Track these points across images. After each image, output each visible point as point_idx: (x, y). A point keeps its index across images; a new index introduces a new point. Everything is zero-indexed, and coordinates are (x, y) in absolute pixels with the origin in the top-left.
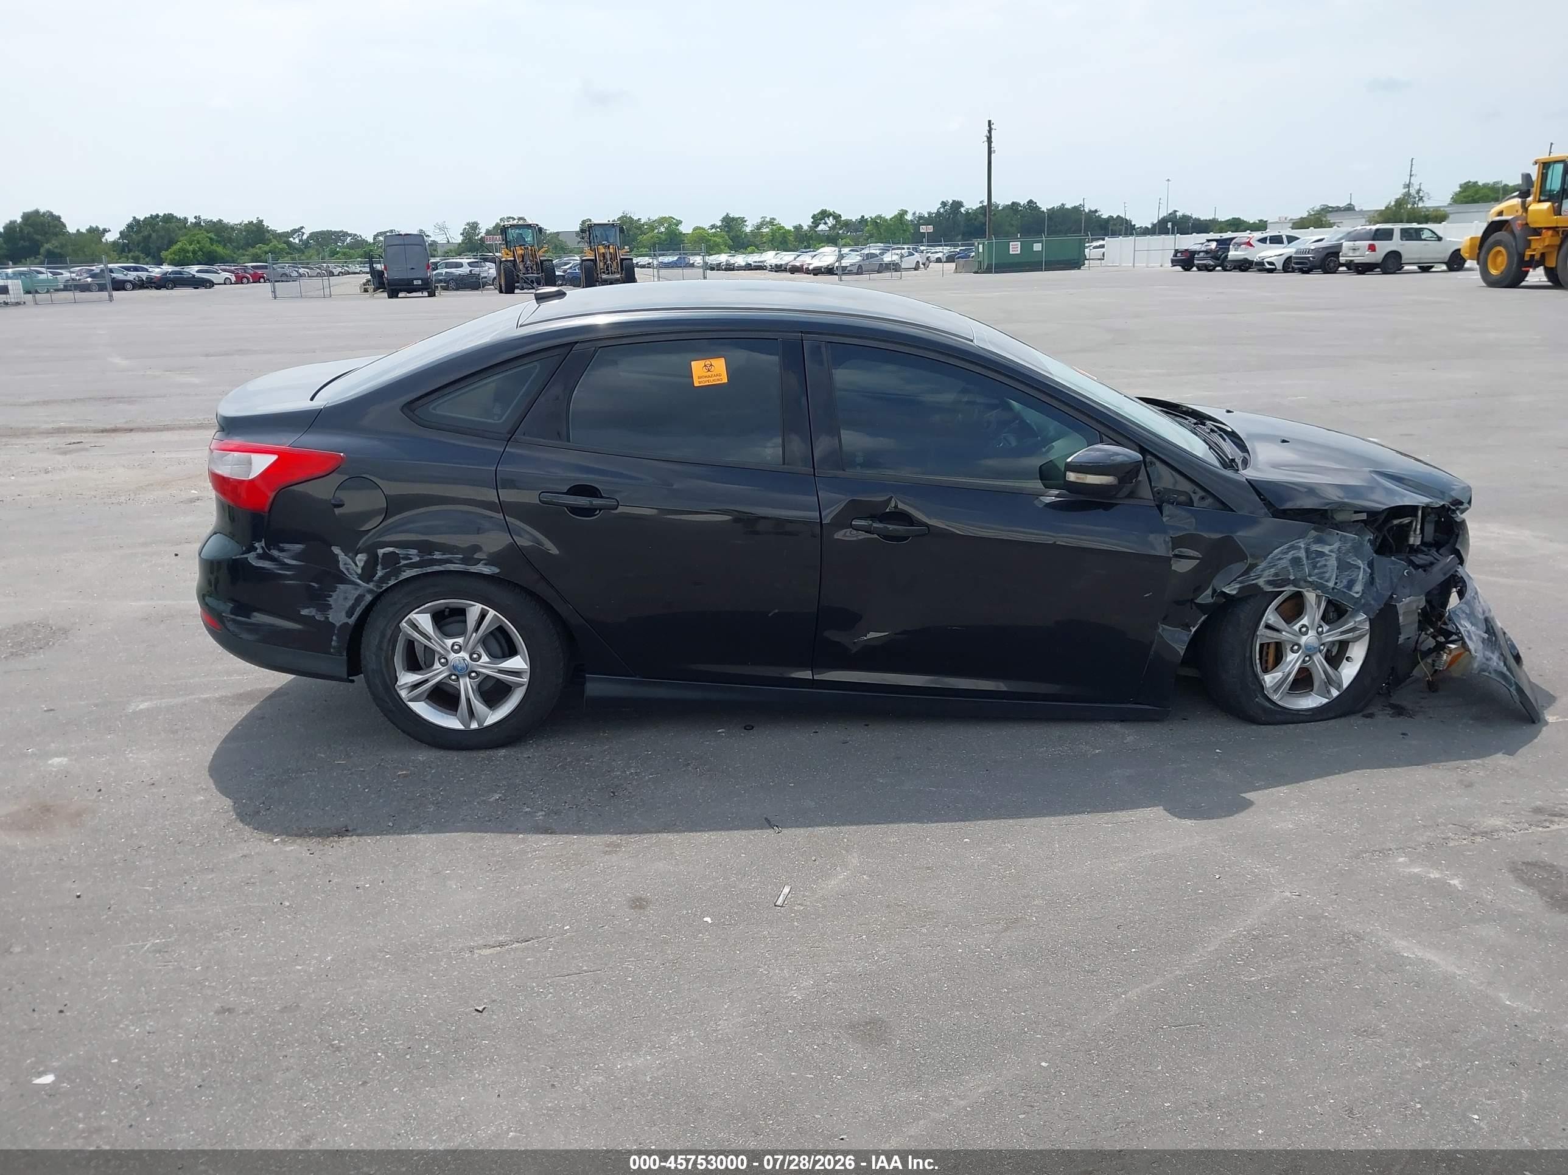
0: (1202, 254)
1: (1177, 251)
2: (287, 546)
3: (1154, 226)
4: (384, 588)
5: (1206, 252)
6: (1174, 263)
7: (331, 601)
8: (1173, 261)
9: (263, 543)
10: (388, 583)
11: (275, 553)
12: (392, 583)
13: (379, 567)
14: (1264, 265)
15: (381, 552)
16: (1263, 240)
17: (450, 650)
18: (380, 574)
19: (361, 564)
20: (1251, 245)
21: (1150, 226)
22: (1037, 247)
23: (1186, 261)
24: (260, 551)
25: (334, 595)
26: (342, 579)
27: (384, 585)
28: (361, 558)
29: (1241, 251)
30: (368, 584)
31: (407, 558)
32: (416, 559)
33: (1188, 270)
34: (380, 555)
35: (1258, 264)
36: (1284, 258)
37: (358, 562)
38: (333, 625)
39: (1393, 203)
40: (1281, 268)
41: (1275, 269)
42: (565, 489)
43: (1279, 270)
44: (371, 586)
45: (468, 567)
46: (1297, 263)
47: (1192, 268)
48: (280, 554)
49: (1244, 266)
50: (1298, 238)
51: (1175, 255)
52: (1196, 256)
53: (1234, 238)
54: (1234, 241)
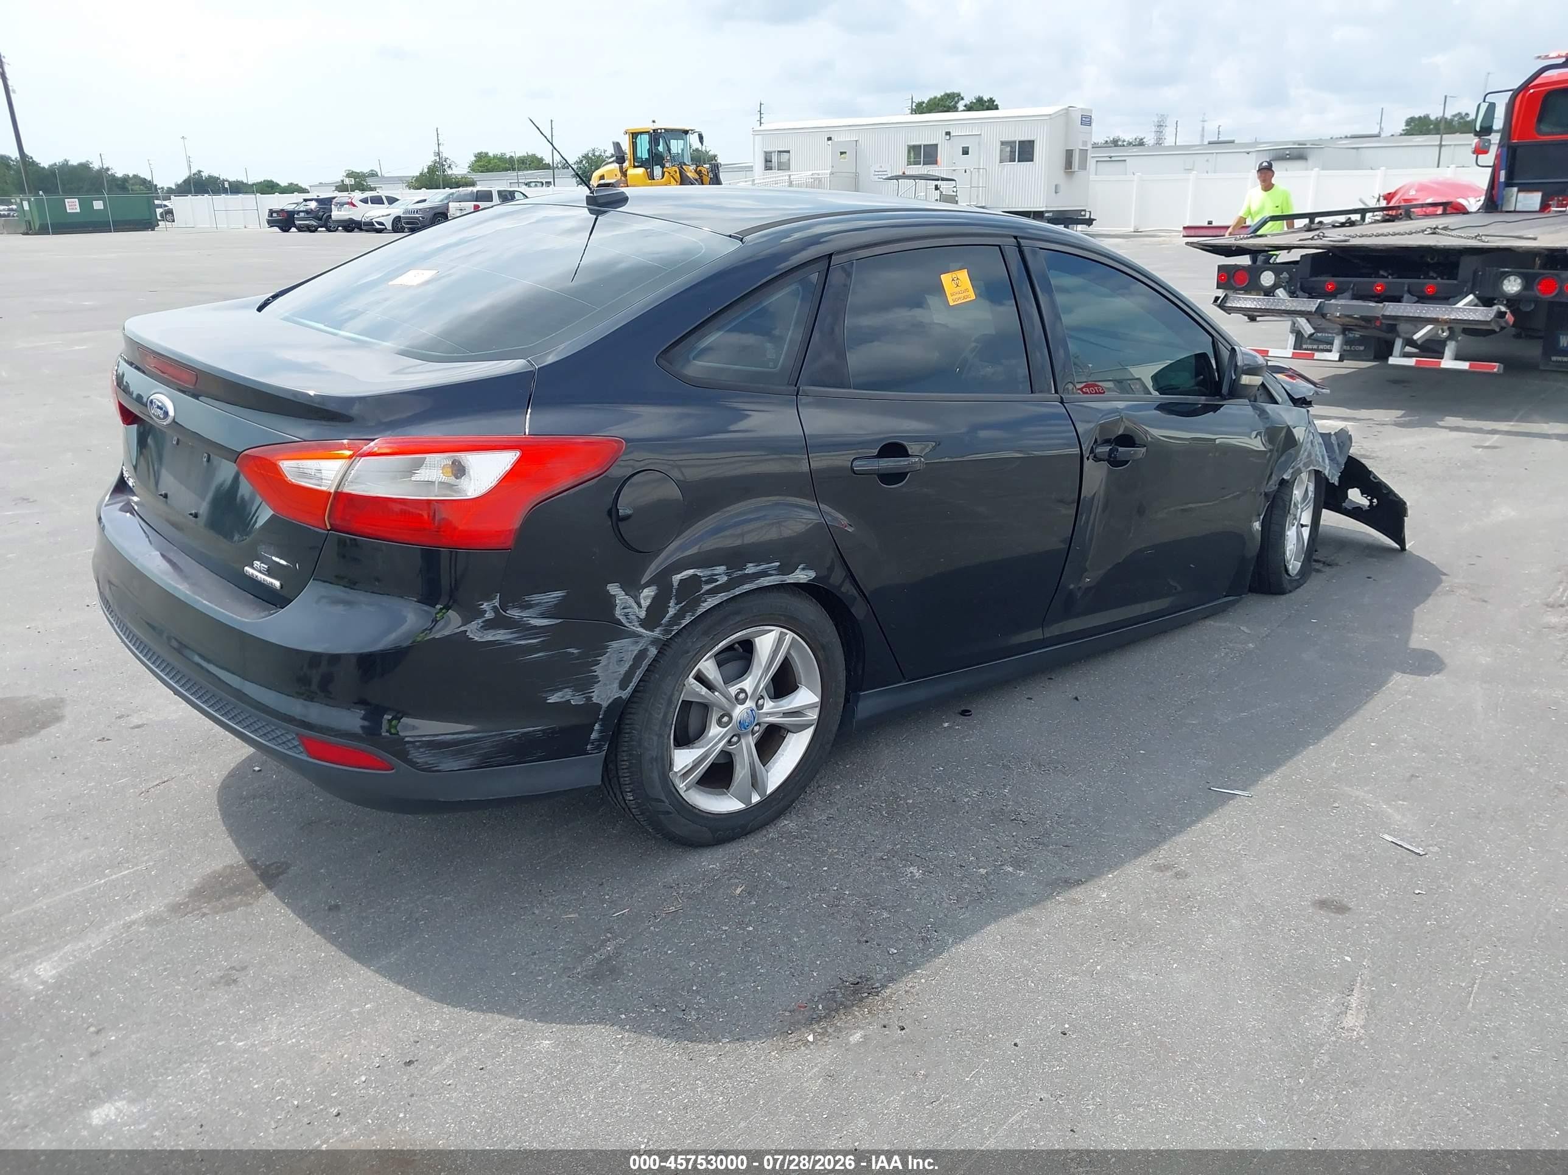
0: (302, 215)
1: (271, 212)
2: (536, 598)
3: (178, 186)
4: (673, 633)
5: (307, 212)
6: (271, 223)
7: (598, 670)
8: (269, 222)
9: (496, 602)
10: (681, 624)
11: (514, 613)
12: (685, 622)
13: (672, 603)
14: (373, 225)
15: (677, 578)
16: (365, 201)
17: (734, 700)
18: (672, 612)
19: (645, 603)
20: (354, 205)
21: (174, 187)
22: (98, 205)
23: (284, 221)
24: (489, 615)
25: (603, 660)
26: (617, 631)
27: (675, 628)
28: (648, 594)
29: (344, 211)
30: (653, 631)
31: (711, 579)
32: (724, 579)
33: (287, 231)
34: (675, 583)
35: (366, 224)
36: (391, 218)
37: (642, 601)
38: (599, 706)
39: (426, 170)
40: (391, 228)
41: (386, 229)
42: (876, 452)
43: (389, 230)
44: (657, 633)
45: (785, 577)
46: (408, 223)
47: (290, 229)
48: (523, 614)
49: (351, 226)
50: (398, 200)
51: (271, 215)
52: (296, 216)
53: (334, 198)
54: (334, 201)
